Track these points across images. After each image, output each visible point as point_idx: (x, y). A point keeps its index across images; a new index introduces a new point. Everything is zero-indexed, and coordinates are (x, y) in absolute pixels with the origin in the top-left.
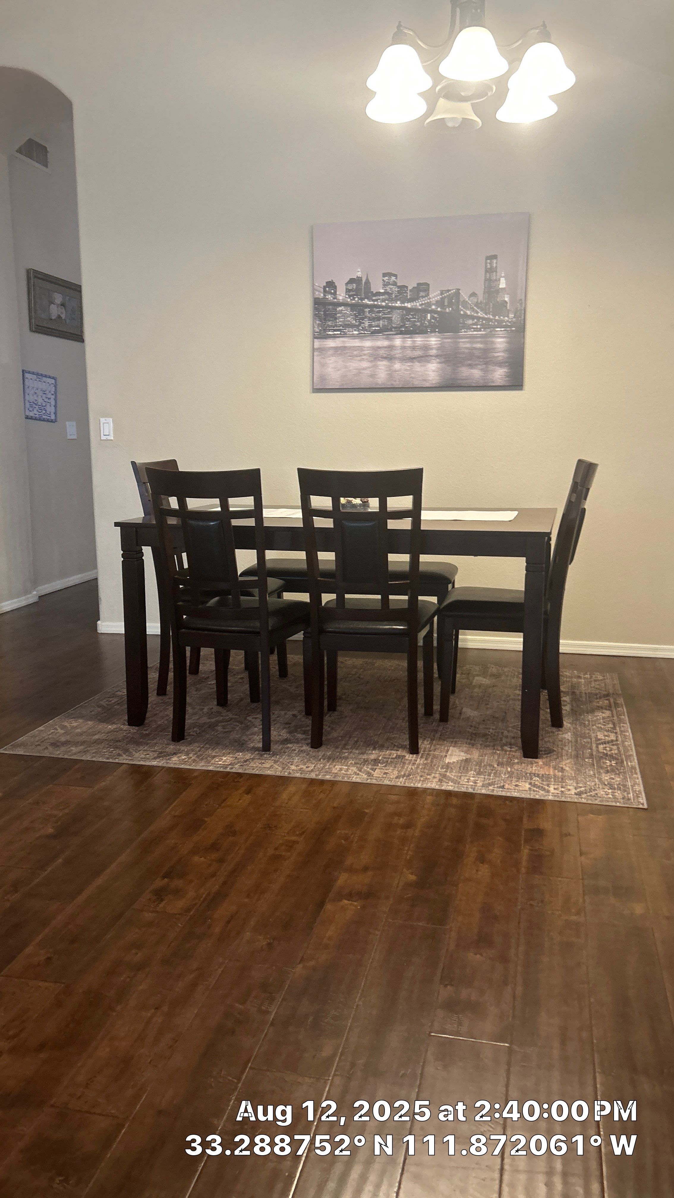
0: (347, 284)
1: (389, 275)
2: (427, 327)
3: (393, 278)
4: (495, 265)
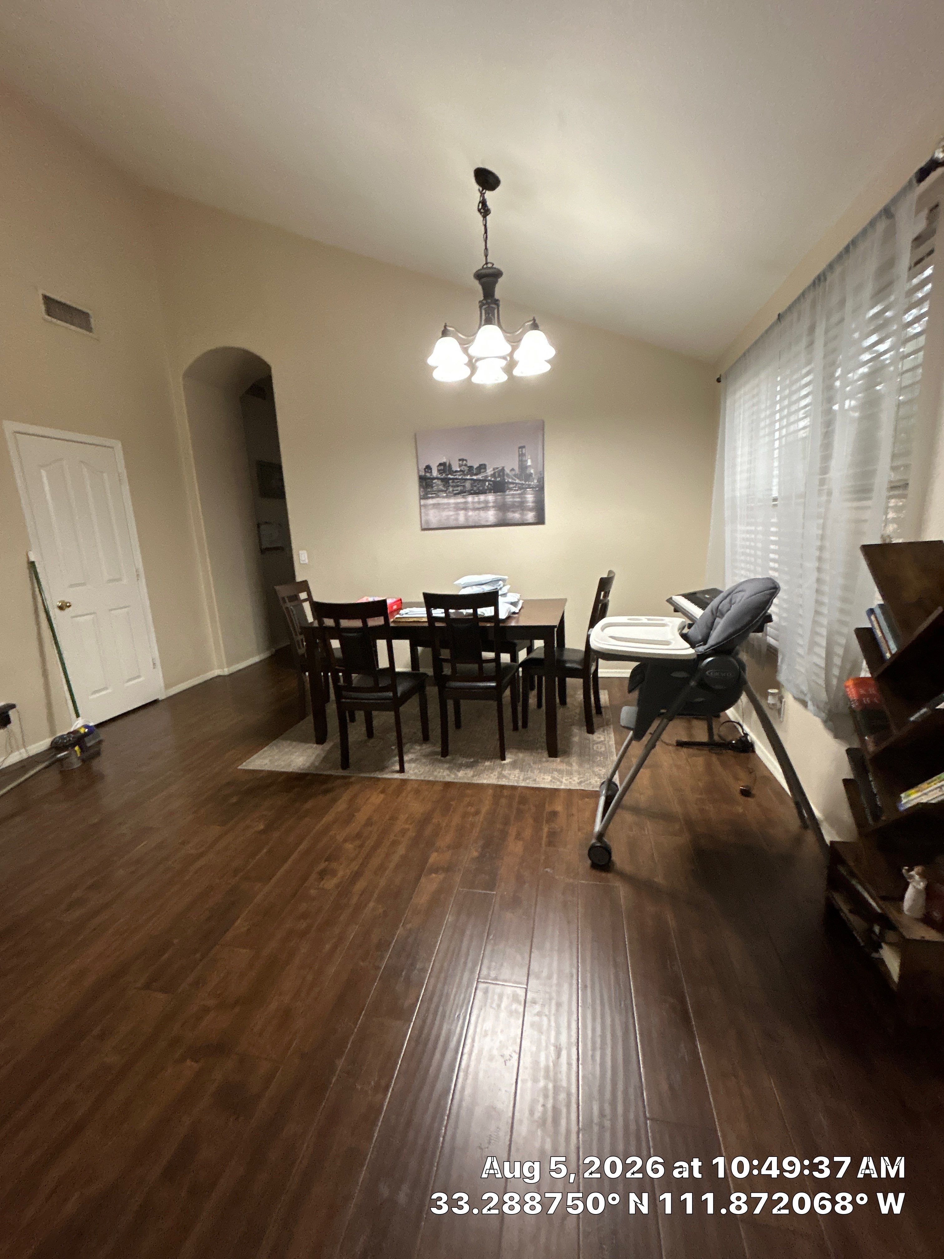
0: (438, 466)
1: (462, 460)
2: (487, 490)
3: (465, 462)
4: (524, 452)
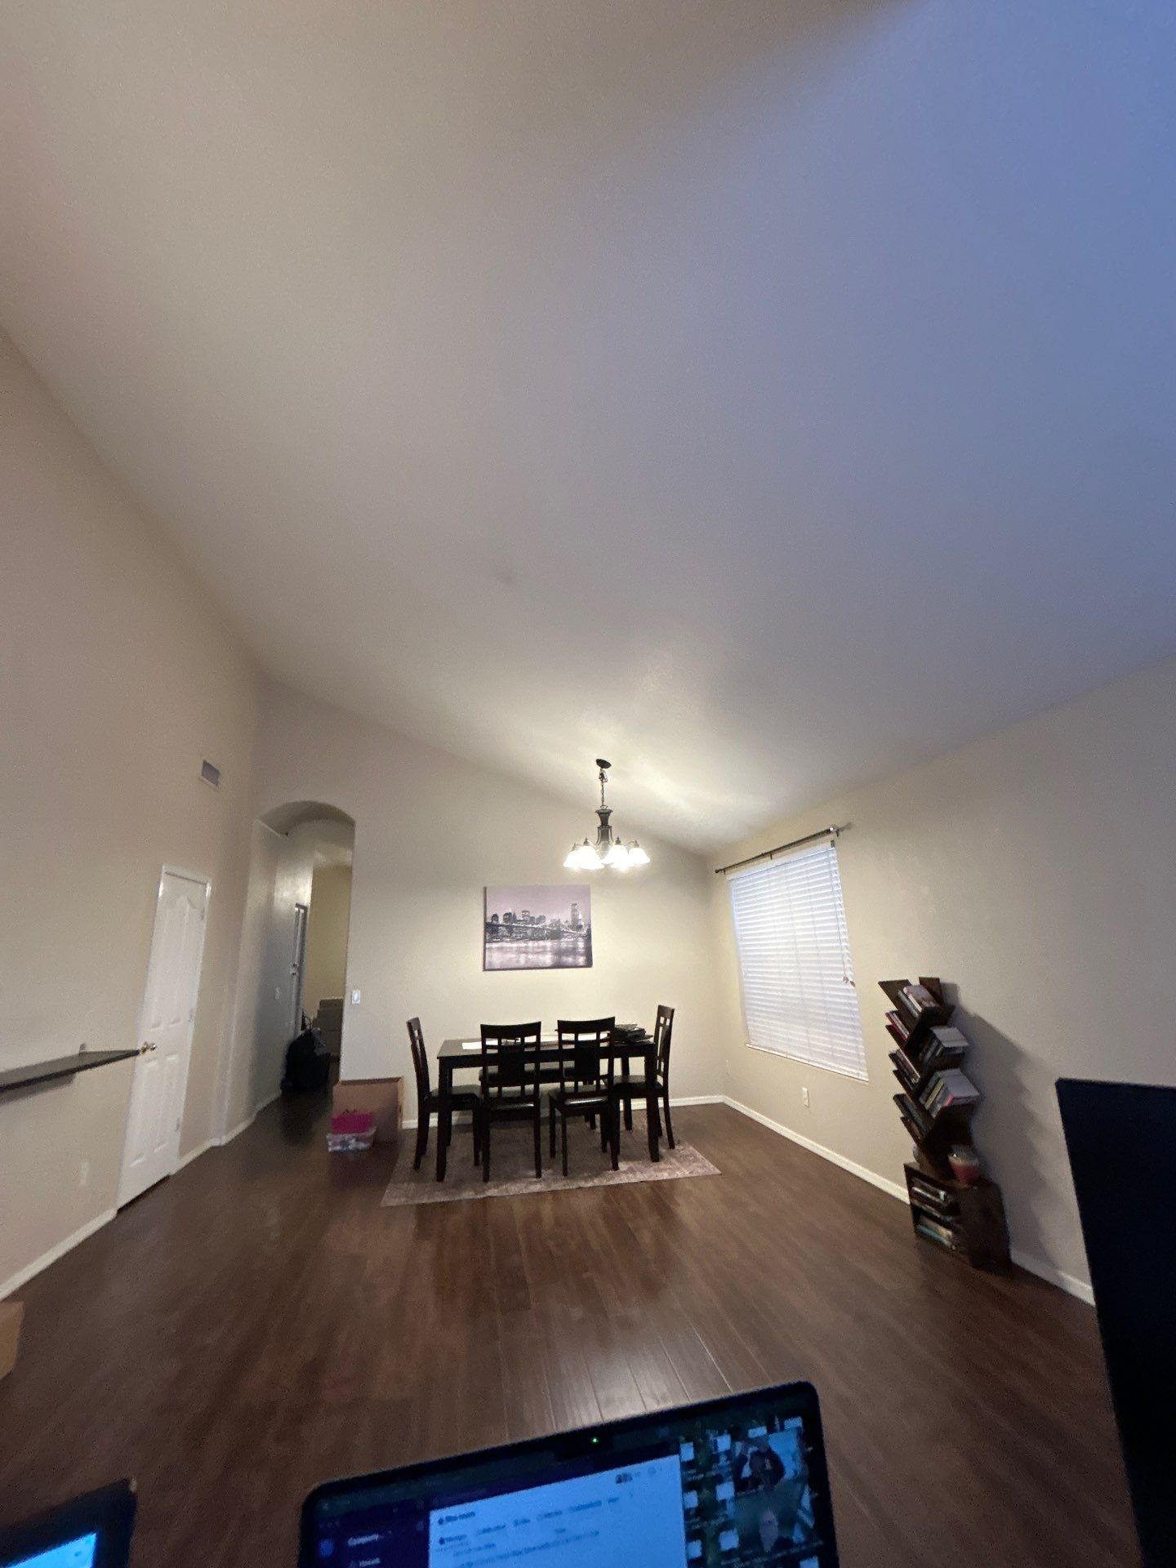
0: (504, 916)
1: (526, 912)
2: (545, 937)
4: (575, 908)
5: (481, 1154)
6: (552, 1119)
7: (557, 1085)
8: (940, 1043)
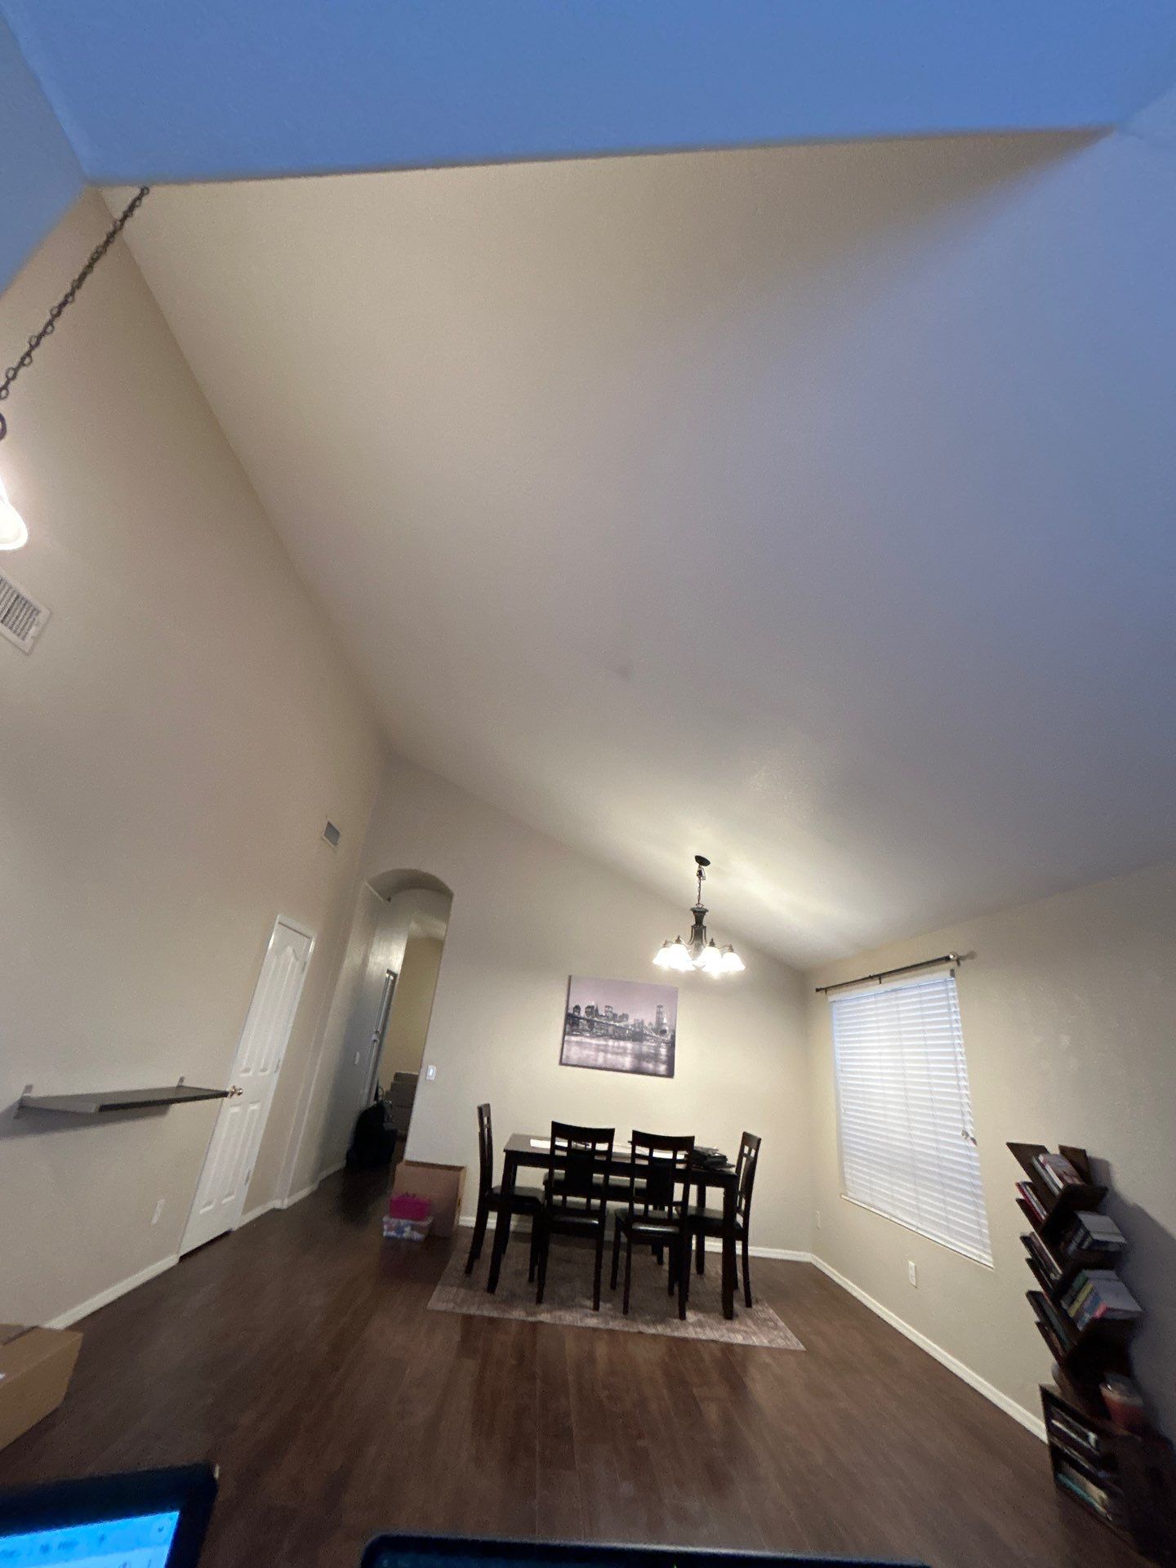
2: (626, 1037)
3: (610, 1009)
4: (661, 1010)
5: (537, 1268)
6: (617, 1245)
7: (626, 1205)
8: (1087, 1233)
